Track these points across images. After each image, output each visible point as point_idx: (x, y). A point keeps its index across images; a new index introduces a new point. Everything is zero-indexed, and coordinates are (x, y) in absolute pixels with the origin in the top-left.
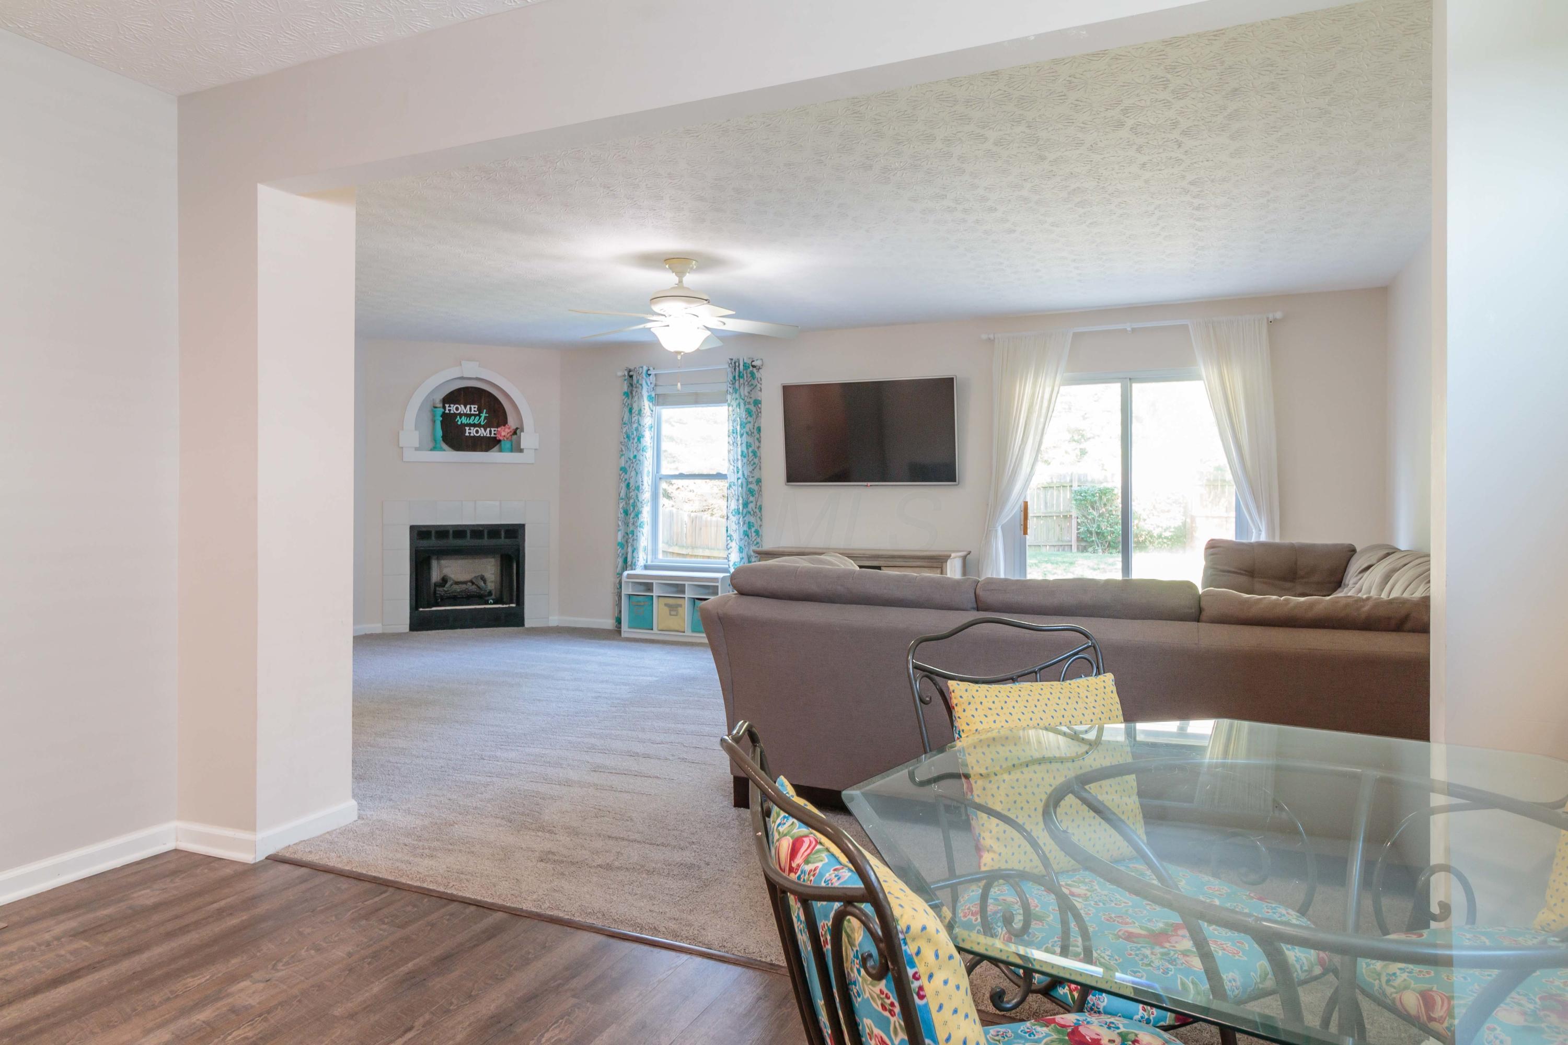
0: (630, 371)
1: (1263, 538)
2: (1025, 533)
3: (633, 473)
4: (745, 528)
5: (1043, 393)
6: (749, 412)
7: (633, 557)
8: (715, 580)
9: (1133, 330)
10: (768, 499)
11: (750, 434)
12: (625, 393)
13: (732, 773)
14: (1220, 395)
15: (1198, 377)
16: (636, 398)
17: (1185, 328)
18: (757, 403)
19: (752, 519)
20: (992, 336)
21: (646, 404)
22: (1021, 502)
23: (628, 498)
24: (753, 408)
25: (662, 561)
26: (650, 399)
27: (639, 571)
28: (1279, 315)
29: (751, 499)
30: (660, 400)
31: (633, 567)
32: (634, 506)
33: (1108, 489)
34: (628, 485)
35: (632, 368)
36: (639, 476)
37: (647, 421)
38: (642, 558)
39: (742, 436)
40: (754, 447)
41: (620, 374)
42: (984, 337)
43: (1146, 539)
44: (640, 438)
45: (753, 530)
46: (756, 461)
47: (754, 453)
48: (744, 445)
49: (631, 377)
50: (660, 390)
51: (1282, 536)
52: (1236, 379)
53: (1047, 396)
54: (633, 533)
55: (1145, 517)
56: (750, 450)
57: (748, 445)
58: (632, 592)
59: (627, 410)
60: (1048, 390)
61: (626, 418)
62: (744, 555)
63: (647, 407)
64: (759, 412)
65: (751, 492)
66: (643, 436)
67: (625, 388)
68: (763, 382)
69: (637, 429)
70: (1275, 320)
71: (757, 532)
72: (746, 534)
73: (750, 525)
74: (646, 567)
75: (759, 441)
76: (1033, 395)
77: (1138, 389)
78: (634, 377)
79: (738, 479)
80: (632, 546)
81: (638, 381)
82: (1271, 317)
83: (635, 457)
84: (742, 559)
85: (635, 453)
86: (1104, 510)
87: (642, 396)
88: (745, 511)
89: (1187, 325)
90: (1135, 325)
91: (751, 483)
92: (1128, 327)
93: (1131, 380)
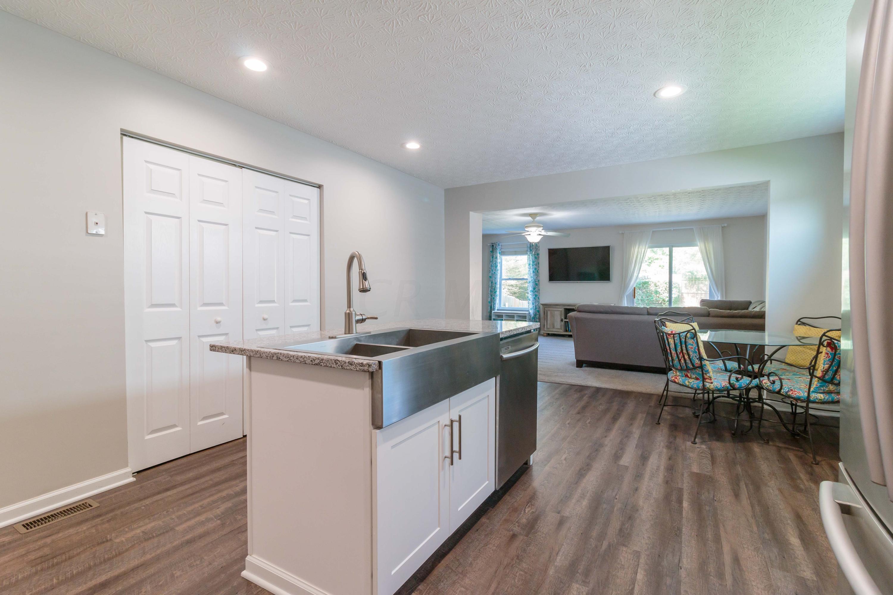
0: (492, 244)
1: (719, 299)
2: (634, 298)
3: (494, 278)
4: (534, 296)
5: (642, 251)
6: (536, 258)
7: (494, 306)
8: (525, 314)
9: (674, 230)
10: (541, 287)
11: (536, 265)
12: (491, 251)
13: (576, 359)
14: (704, 251)
15: (697, 246)
16: (495, 253)
17: (693, 229)
18: (538, 254)
19: (537, 294)
20: (623, 232)
21: (498, 255)
22: (633, 288)
23: (492, 286)
24: (537, 257)
25: (503, 308)
26: (500, 253)
27: (496, 311)
28: (726, 225)
29: (537, 287)
30: (503, 253)
31: (494, 309)
32: (494, 289)
33: (646, 282)
34: (492, 282)
35: (493, 242)
36: (496, 279)
37: (499, 261)
38: (497, 307)
39: (533, 266)
40: (537, 269)
41: (489, 245)
42: (620, 232)
43: (662, 302)
44: (496, 267)
45: (537, 297)
46: (538, 274)
47: (537, 271)
48: (534, 269)
49: (493, 246)
50: (503, 250)
51: (726, 298)
52: (710, 247)
53: (643, 252)
54: (494, 298)
55: (662, 293)
56: (536, 270)
57: (535, 269)
58: (495, 317)
59: (491, 257)
60: (643, 250)
61: (491, 260)
62: (534, 305)
63: (499, 256)
64: (538, 258)
65: (536, 284)
66: (497, 266)
67: (491, 250)
68: (540, 247)
69: (495, 264)
70: (724, 226)
71: (538, 298)
72: (535, 298)
73: (536, 296)
74: (498, 310)
75: (539, 267)
76: (638, 252)
77: (675, 249)
78: (494, 246)
79: (532, 280)
80: (494, 302)
81: (495, 247)
82: (723, 225)
83: (494, 273)
84: (533, 307)
85: (495, 271)
86: (644, 290)
87: (497, 252)
88: (534, 291)
89: (693, 228)
90: (675, 228)
91: (536, 281)
92: (672, 229)
93: (673, 246)
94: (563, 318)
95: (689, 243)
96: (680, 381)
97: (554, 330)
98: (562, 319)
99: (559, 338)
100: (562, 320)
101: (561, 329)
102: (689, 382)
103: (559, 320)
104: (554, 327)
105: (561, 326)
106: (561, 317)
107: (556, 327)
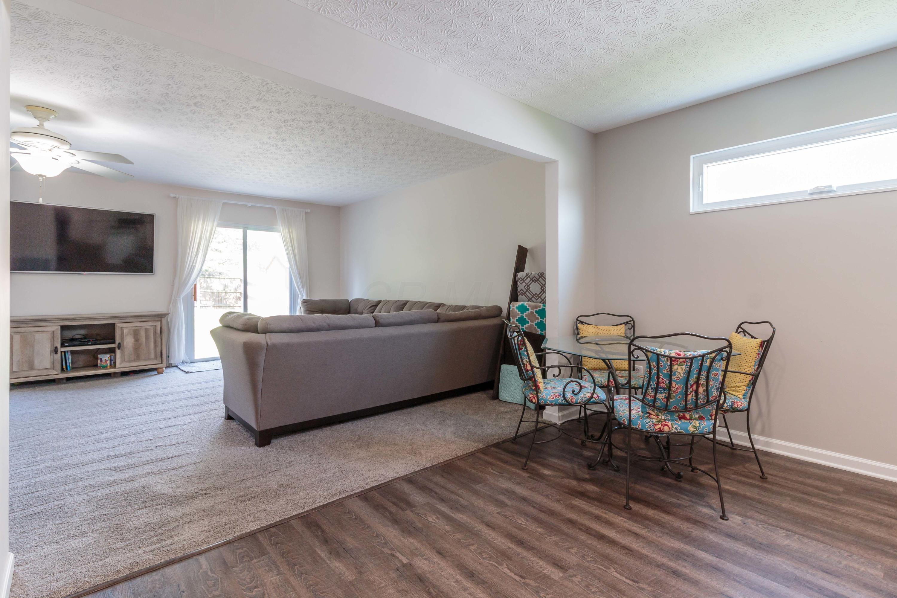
2: (195, 300)
5: (207, 230)
9: (251, 206)
14: (288, 239)
15: (278, 231)
17: (274, 209)
20: (178, 196)
42: (172, 195)
52: (294, 234)
53: (209, 232)
60: (209, 228)
76: (202, 230)
77: (251, 233)
82: (307, 212)
90: (253, 204)
92: (250, 204)
93: (248, 228)
94: (59, 345)
95: (269, 227)
96: (676, 428)
97: (33, 373)
98: (56, 348)
99: (47, 387)
100: (56, 351)
101: (53, 368)
102: (695, 427)
103: (47, 349)
104: (31, 367)
105: (53, 363)
106: (52, 344)
107: (37, 363)
